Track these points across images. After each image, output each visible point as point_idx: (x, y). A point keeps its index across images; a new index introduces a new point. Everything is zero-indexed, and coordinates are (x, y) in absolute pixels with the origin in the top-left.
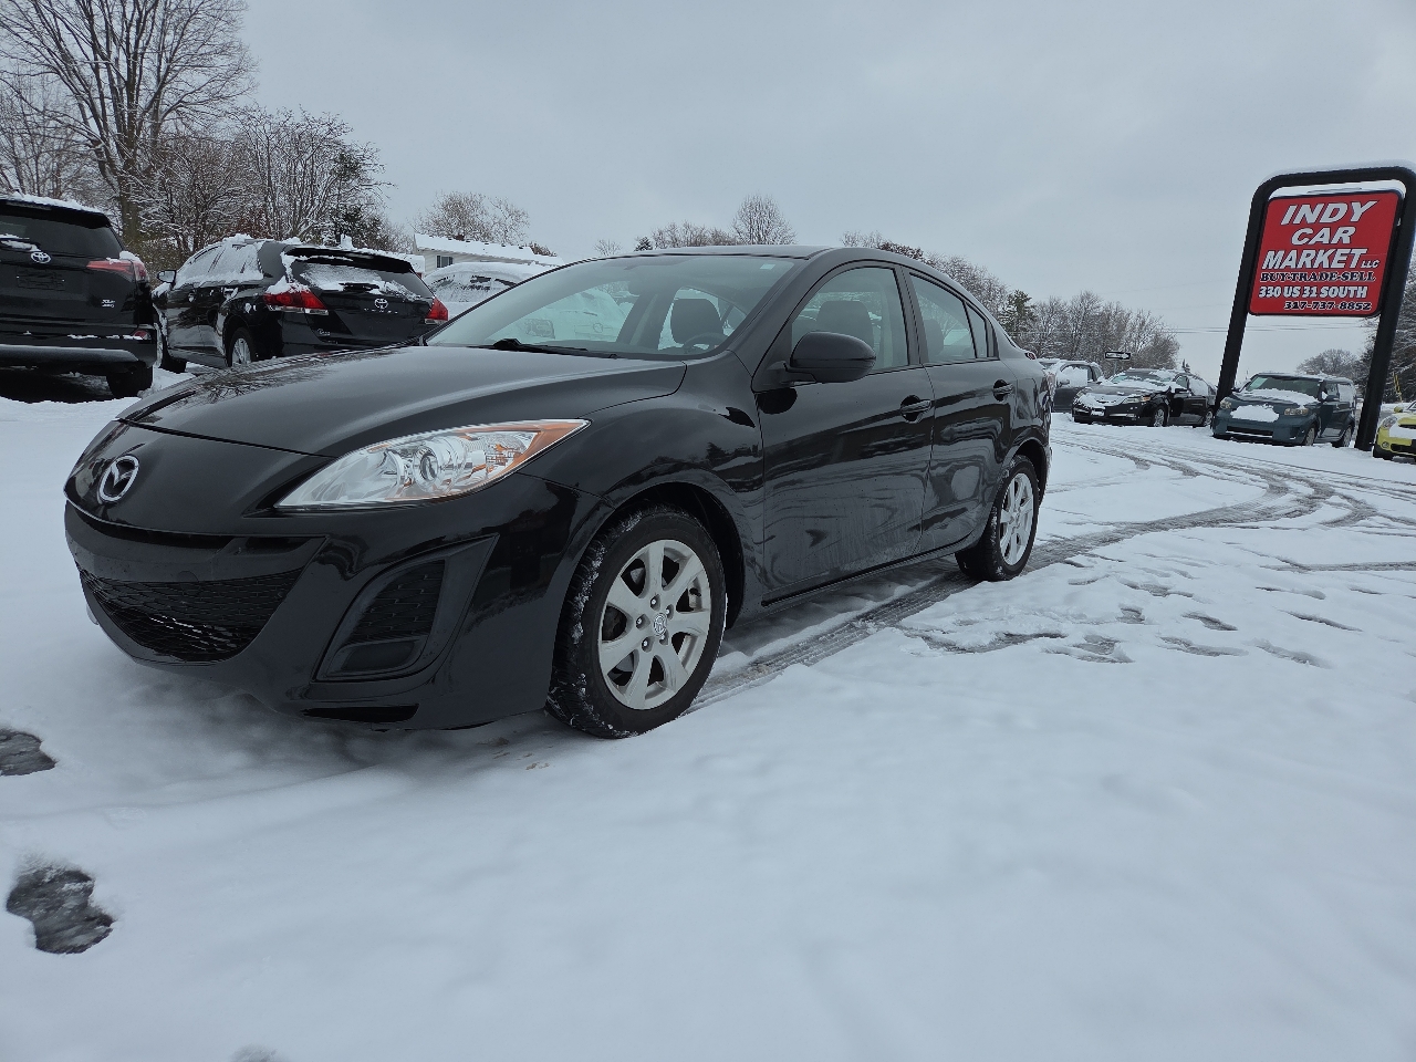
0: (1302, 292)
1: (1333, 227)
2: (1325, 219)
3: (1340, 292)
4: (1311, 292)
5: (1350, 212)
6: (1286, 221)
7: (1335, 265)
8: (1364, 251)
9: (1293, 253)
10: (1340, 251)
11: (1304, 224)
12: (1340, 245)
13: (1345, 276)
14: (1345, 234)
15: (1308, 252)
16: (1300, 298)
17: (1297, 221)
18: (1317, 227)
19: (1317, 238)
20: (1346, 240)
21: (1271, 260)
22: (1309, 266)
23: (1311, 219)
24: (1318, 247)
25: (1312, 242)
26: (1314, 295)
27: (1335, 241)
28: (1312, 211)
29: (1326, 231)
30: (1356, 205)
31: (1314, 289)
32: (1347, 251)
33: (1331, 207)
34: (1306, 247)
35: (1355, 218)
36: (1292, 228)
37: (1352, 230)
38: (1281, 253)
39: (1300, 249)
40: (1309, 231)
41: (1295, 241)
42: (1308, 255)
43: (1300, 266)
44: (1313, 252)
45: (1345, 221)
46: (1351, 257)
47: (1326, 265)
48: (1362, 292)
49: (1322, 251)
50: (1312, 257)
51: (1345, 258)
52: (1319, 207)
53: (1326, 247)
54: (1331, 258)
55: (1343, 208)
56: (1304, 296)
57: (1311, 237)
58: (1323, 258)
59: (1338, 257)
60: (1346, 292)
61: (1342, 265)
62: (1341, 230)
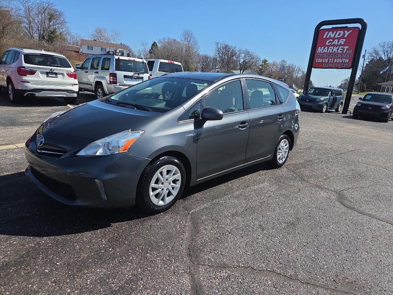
0: (329, 60)
1: (339, 39)
2: (337, 36)
3: (340, 61)
4: (331, 61)
5: (344, 34)
6: (324, 37)
7: (339, 52)
8: (348, 47)
9: (326, 48)
10: (341, 47)
11: (330, 38)
12: (341, 45)
13: (342, 55)
14: (342, 41)
15: (331, 47)
16: (328, 62)
17: (328, 37)
18: (334, 39)
19: (334, 43)
20: (343, 43)
21: (320, 50)
22: (331, 52)
23: (332, 36)
24: (334, 45)
25: (332, 44)
26: (332, 62)
27: (339, 44)
28: (333, 34)
29: (337, 40)
30: (346, 32)
31: (332, 60)
32: (343, 47)
33: (339, 32)
34: (331, 45)
35: (346, 36)
36: (326, 39)
37: (344, 40)
38: (323, 48)
39: (328, 46)
40: (331, 40)
41: (327, 44)
42: (331, 48)
43: (328, 52)
44: (332, 48)
45: (343, 37)
46: (344, 49)
47: (336, 52)
48: (347, 61)
49: (335, 47)
50: (332, 49)
51: (342, 49)
52: (335, 32)
53: (337, 46)
54: (338, 50)
55: (342, 32)
56: (329, 62)
57: (332, 42)
58: (335, 49)
59: (340, 49)
60: (342, 61)
61: (341, 52)
62: (341, 40)
